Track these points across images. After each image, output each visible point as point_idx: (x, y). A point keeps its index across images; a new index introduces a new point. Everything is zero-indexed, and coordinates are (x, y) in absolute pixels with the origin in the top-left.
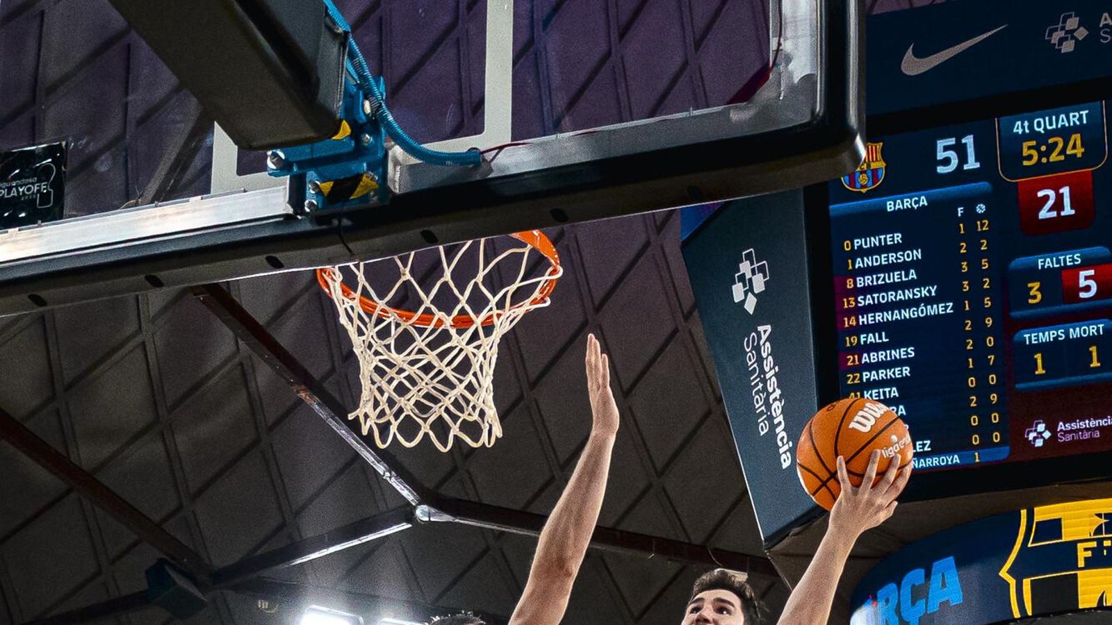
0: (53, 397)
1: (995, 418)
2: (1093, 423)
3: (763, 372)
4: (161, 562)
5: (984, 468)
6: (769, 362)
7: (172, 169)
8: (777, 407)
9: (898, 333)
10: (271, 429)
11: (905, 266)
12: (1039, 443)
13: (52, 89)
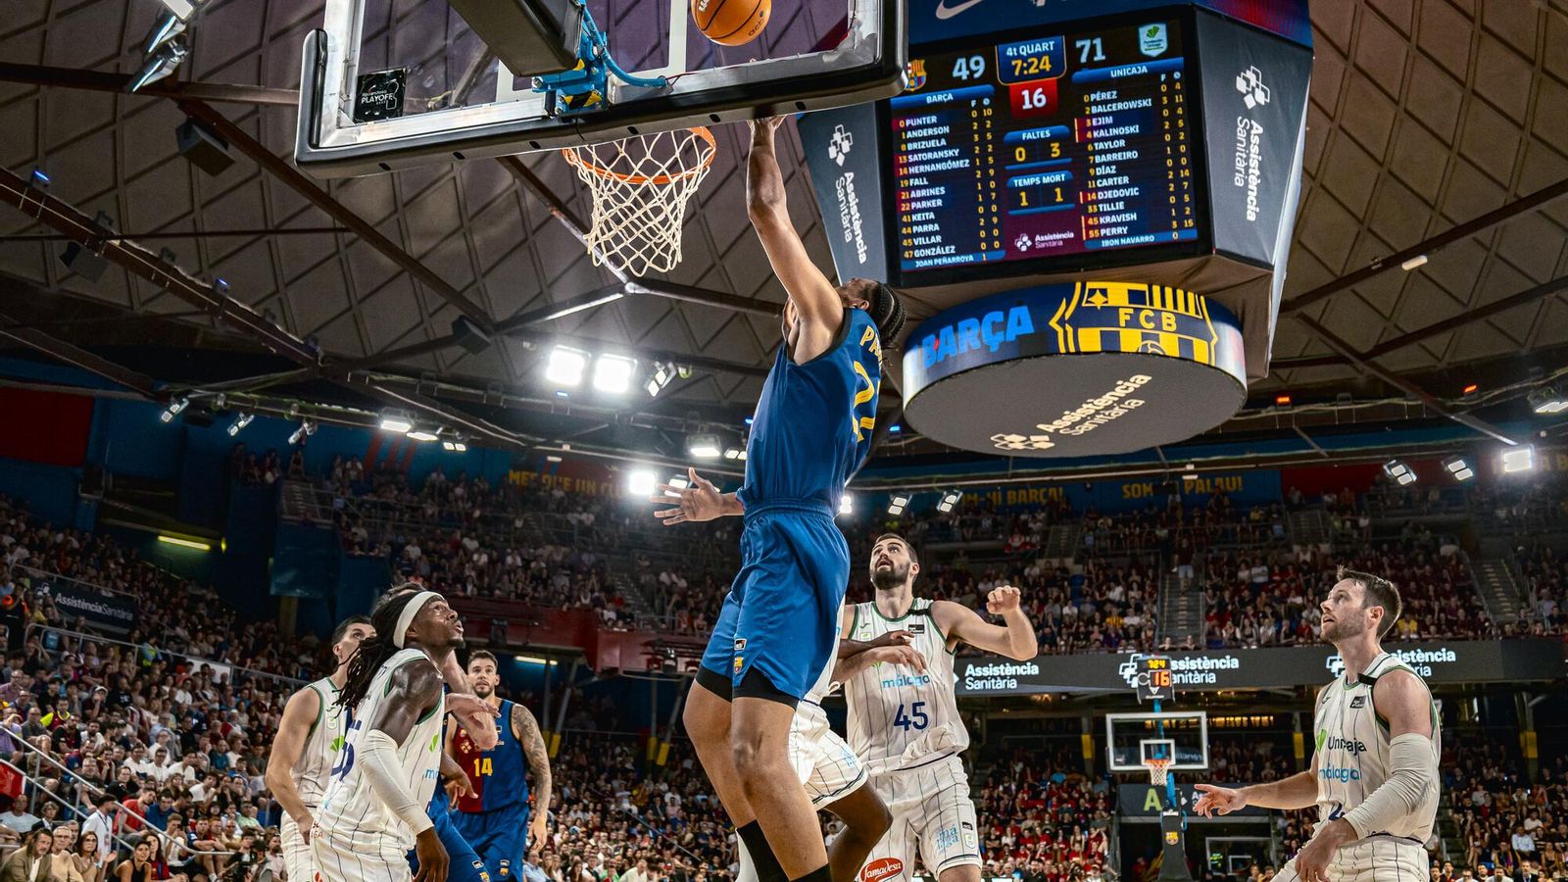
0: (396, 211)
1: (996, 232)
2: (1058, 236)
3: (848, 202)
4: (461, 317)
5: (989, 265)
6: (852, 196)
7: (475, 71)
8: (857, 225)
9: (934, 179)
10: (534, 232)
11: (938, 137)
12: (1024, 249)
13: (399, 21)
